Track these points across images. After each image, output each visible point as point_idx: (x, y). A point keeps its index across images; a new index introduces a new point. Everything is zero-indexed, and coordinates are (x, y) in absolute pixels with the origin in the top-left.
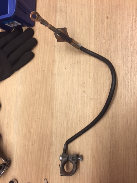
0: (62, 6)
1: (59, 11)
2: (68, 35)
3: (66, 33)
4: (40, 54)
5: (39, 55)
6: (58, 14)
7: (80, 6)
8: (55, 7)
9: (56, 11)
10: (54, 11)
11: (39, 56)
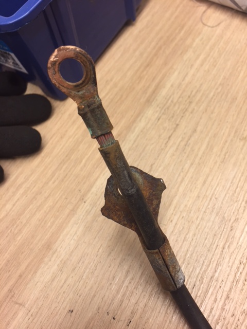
0: (175, 101)
1: (158, 109)
2: (157, 214)
3: (155, 202)
4: (21, 191)
5: (17, 189)
6: (151, 113)
7: (229, 135)
8: (151, 90)
9: (149, 102)
10: (143, 100)
11: (14, 193)
